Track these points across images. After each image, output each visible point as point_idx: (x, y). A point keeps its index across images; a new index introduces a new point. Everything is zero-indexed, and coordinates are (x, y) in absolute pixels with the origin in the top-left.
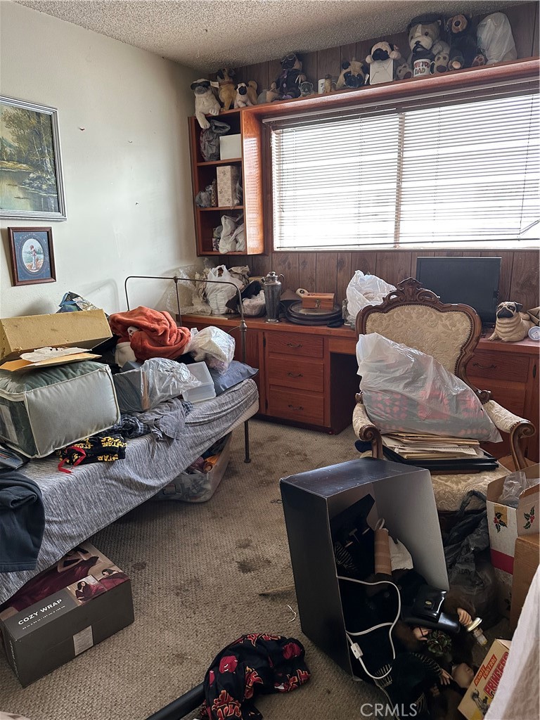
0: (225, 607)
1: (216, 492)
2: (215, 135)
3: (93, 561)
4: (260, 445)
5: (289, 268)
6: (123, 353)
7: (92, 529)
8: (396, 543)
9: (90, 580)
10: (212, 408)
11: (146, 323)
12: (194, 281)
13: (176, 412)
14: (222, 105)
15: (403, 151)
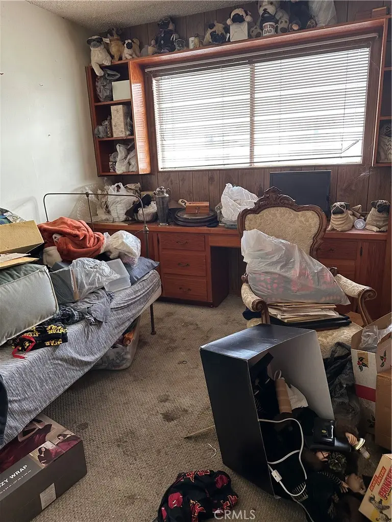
0: (159, 452)
1: (134, 360)
2: (108, 81)
3: (48, 428)
4: (161, 320)
5: (172, 184)
6: (49, 255)
7: (45, 402)
8: (290, 387)
9: (48, 445)
10: (129, 295)
11: (69, 230)
12: (97, 195)
13: (102, 300)
14: (112, 57)
15: (254, 93)
